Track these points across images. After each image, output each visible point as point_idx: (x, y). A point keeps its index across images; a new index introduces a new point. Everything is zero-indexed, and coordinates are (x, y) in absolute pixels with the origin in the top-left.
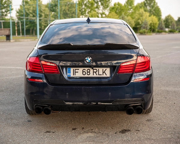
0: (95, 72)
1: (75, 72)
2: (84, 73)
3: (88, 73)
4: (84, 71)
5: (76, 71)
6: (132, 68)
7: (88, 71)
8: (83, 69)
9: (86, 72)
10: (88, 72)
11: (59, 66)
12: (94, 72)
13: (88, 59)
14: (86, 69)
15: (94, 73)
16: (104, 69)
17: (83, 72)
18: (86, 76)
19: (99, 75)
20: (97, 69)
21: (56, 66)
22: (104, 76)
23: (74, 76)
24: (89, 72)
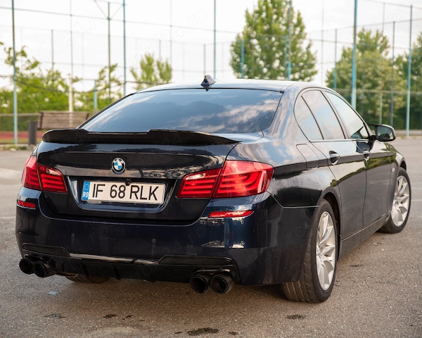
0: (135, 193)
1: (98, 191)
2: (113, 194)
3: (122, 195)
4: (114, 188)
5: (100, 188)
6: (210, 187)
7: (122, 189)
8: (112, 184)
9: (118, 192)
10: (121, 192)
11: (65, 176)
12: (132, 192)
13: (117, 164)
14: (119, 184)
15: (133, 194)
16: (154, 186)
17: (112, 191)
18: (117, 199)
19: (141, 198)
20: (140, 185)
21: (61, 176)
22: (152, 201)
23: (95, 198)
24: (123, 192)
